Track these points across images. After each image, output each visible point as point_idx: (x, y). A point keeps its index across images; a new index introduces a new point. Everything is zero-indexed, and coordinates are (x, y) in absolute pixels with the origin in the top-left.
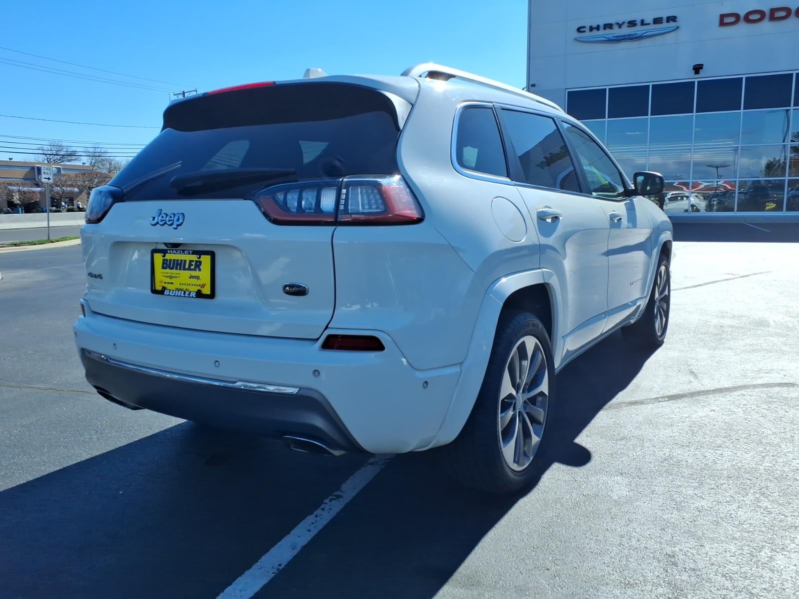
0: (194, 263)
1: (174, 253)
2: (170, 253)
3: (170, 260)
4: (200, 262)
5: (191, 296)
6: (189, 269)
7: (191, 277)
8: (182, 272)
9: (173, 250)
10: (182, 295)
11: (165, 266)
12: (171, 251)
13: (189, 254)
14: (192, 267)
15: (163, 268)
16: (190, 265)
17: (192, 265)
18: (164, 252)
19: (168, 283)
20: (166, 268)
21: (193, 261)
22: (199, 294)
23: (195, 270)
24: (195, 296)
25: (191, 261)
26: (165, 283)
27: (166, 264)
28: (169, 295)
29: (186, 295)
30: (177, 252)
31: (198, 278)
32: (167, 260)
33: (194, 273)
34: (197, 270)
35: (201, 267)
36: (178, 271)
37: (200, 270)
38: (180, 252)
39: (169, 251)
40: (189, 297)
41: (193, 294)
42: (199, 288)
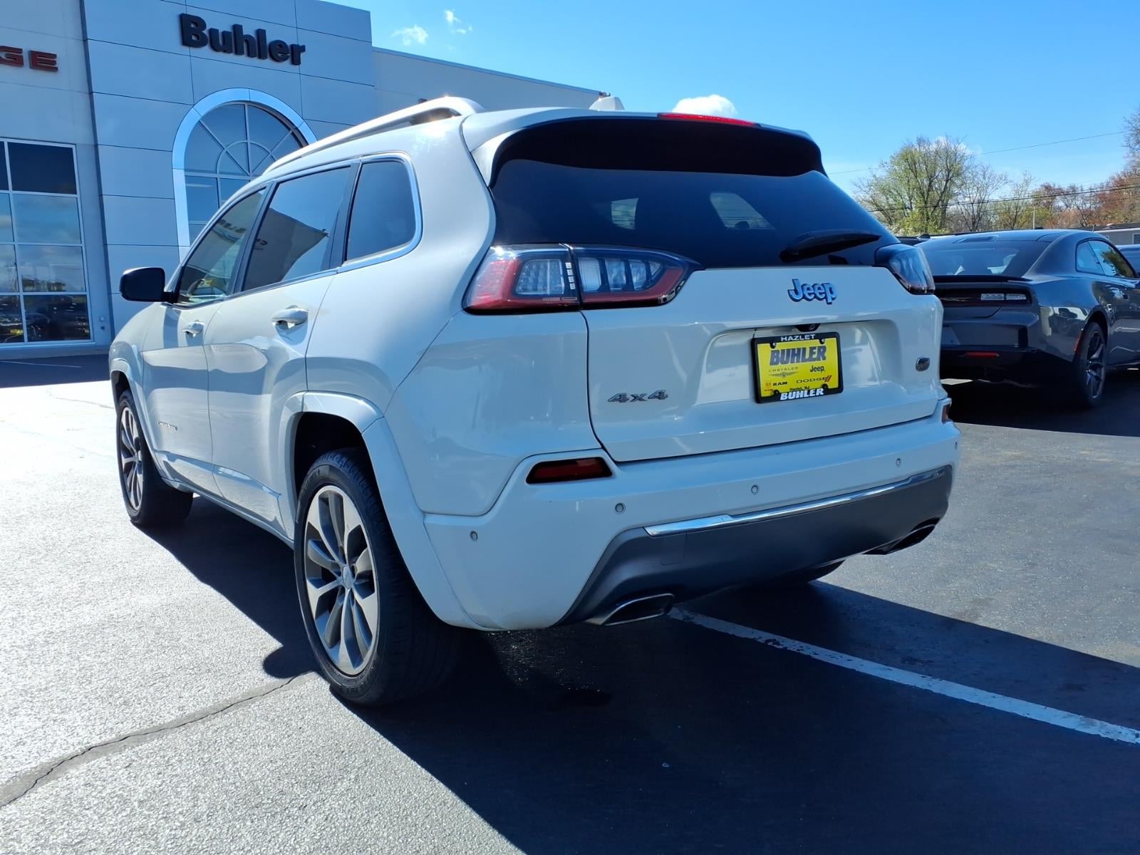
0: (816, 351)
1: (791, 341)
2: (784, 341)
3: (783, 351)
4: (824, 348)
5: (817, 394)
6: (811, 359)
7: (813, 369)
8: (800, 365)
9: (788, 337)
10: (806, 395)
11: (775, 360)
12: (786, 339)
13: (811, 339)
14: (815, 356)
15: (772, 363)
16: (812, 353)
17: (814, 353)
18: (772, 341)
19: (780, 384)
20: (777, 363)
21: (815, 348)
22: (827, 391)
23: (818, 359)
24: (822, 394)
25: (812, 349)
26: (775, 384)
27: (777, 357)
28: (788, 399)
29: (811, 395)
30: (794, 338)
31: (822, 369)
32: (778, 351)
33: (817, 364)
34: (821, 359)
35: (826, 354)
36: (795, 365)
37: (824, 359)
38: (799, 338)
39: (782, 339)
40: (816, 396)
41: (820, 391)
42: (823, 382)
